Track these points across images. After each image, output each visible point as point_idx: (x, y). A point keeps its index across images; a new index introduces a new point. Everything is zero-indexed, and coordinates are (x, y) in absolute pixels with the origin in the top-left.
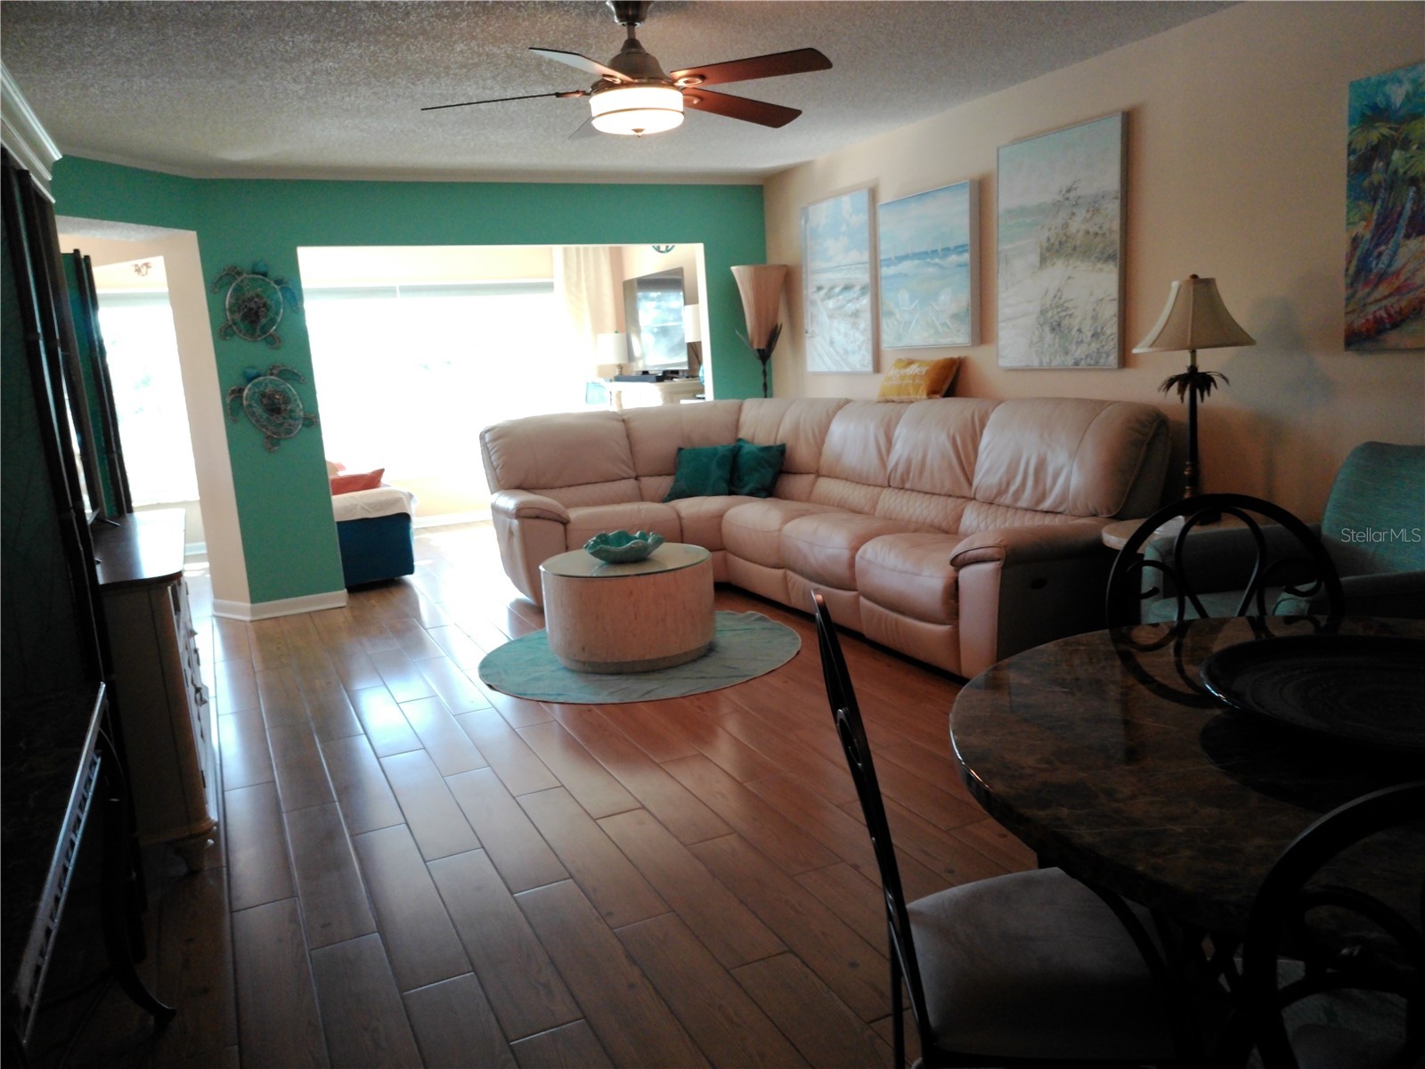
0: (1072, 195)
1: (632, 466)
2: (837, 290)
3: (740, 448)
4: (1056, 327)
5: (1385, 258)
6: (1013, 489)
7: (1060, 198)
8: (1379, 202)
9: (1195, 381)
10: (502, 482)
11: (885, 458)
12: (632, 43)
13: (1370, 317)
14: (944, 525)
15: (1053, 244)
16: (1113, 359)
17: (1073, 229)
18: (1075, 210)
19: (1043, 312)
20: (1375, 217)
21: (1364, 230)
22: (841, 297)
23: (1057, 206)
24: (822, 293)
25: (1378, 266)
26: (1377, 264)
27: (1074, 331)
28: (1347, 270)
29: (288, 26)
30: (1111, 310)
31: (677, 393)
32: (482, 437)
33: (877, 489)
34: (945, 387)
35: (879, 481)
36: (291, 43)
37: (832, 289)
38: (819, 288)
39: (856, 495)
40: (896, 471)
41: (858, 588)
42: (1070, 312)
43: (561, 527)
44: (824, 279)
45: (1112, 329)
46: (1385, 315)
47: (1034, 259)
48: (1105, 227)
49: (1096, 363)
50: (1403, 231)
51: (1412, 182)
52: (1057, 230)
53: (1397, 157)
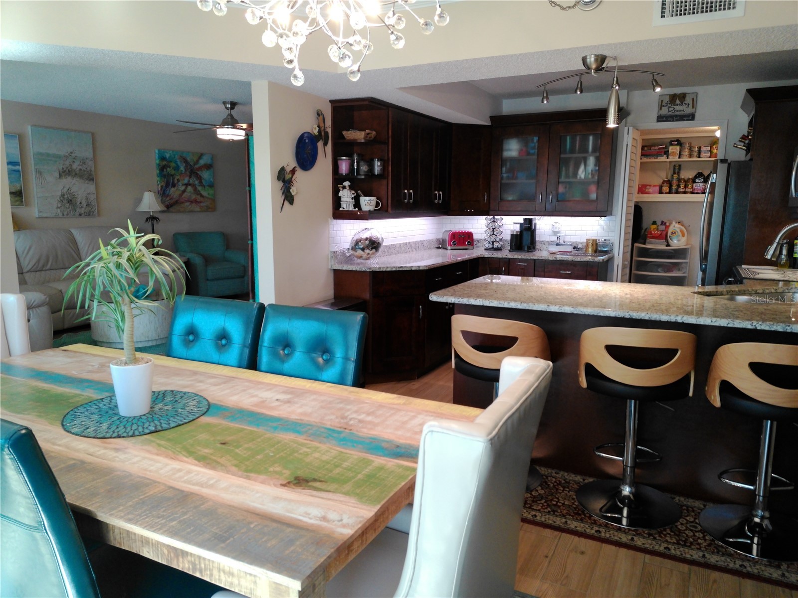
0: (73, 155)
4: (70, 201)
7: (66, 154)
8: (166, 179)
9: (152, 219)
13: (166, 204)
15: (65, 171)
18: (75, 160)
20: (165, 182)
25: (167, 193)
42: (76, 196)
46: (169, 204)
48: (88, 169)
49: (89, 215)
50: (170, 186)
51: (172, 175)
52: (67, 166)
53: (168, 169)
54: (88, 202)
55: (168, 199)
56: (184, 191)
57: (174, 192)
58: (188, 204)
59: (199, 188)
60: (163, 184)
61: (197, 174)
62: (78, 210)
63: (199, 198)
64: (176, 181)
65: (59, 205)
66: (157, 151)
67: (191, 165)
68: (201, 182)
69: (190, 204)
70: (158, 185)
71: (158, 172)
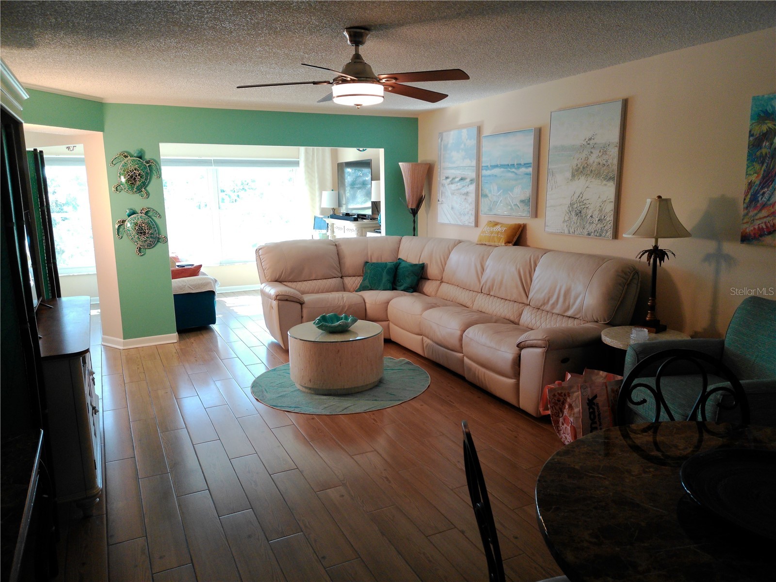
0: (592, 142)
1: (339, 270)
2: (457, 180)
3: (400, 263)
4: (579, 213)
5: (766, 196)
6: (551, 302)
7: (585, 143)
8: (765, 165)
9: (657, 254)
10: (267, 278)
11: (480, 277)
12: (357, 57)
13: (756, 227)
14: (512, 318)
15: (579, 168)
16: (610, 234)
17: (591, 160)
19: (572, 205)
20: (762, 172)
21: (755, 179)
22: (459, 184)
23: (582, 147)
24: (449, 180)
25: (762, 200)
26: (762, 198)
27: (588, 217)
28: (745, 199)
29: (162, 35)
30: (610, 207)
31: (365, 228)
32: (257, 251)
33: (474, 293)
34: (515, 240)
35: (475, 290)
36: (163, 43)
37: (453, 179)
38: (447, 178)
39: (463, 296)
40: (486, 285)
41: (464, 352)
42: (587, 206)
43: (299, 306)
44: (450, 173)
45: (610, 218)
46: (764, 227)
47: (568, 175)
49: (600, 235)
52: (582, 161)
65: (567, 218)
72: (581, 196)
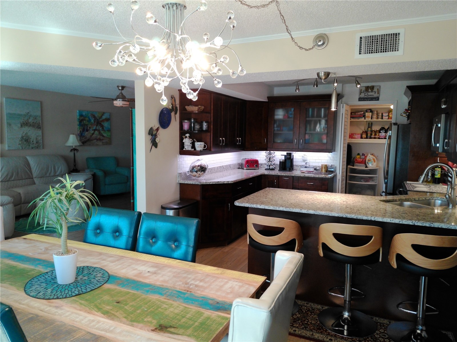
0: (29, 114)
4: (27, 140)
7: (26, 114)
13: (83, 141)
15: (24, 123)
16: (41, 147)
25: (83, 135)
27: (31, 142)
30: (40, 138)
42: (30, 138)
45: (41, 141)
47: (19, 125)
48: (38, 122)
49: (38, 148)
50: (85, 131)
51: (86, 125)
52: (25, 120)
53: (84, 121)
54: (37, 141)
55: (84, 138)
56: (93, 134)
57: (87, 134)
58: (95, 141)
59: (102, 132)
60: (81, 130)
61: (101, 124)
62: (31, 146)
63: (102, 138)
64: (88, 128)
65: (20, 143)
66: (78, 111)
67: (97, 119)
68: (103, 128)
69: (97, 141)
70: (78, 130)
71: (78, 123)
72: (27, 134)
